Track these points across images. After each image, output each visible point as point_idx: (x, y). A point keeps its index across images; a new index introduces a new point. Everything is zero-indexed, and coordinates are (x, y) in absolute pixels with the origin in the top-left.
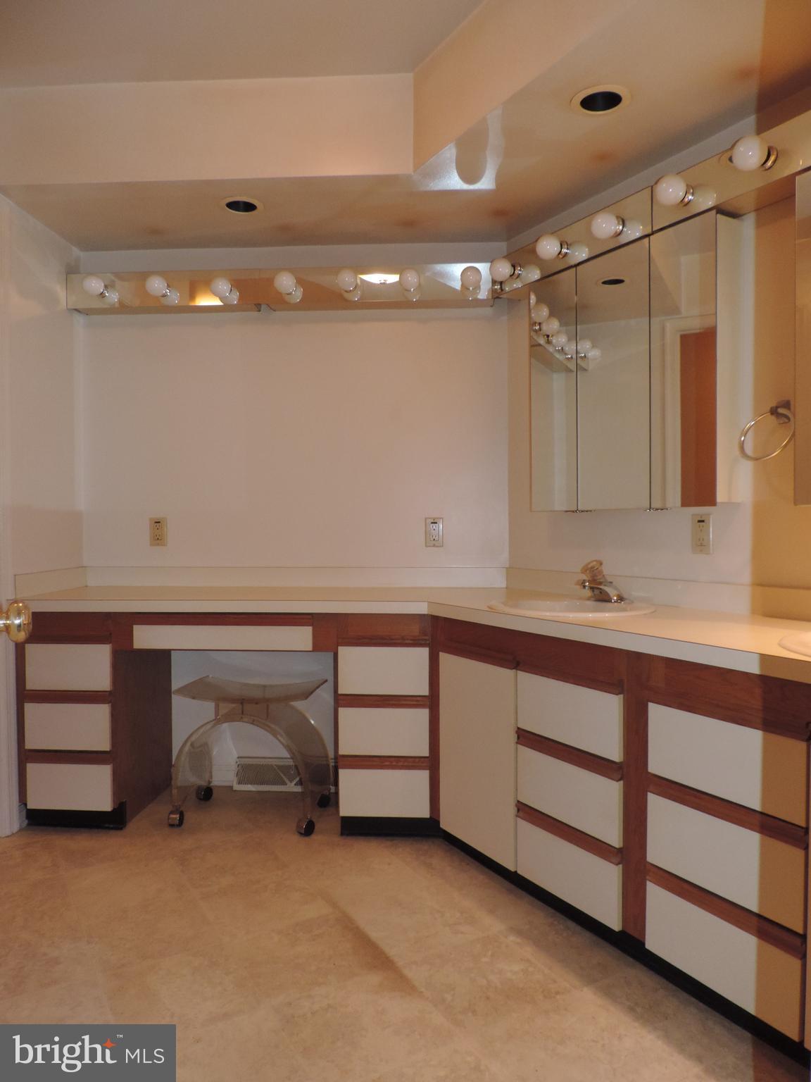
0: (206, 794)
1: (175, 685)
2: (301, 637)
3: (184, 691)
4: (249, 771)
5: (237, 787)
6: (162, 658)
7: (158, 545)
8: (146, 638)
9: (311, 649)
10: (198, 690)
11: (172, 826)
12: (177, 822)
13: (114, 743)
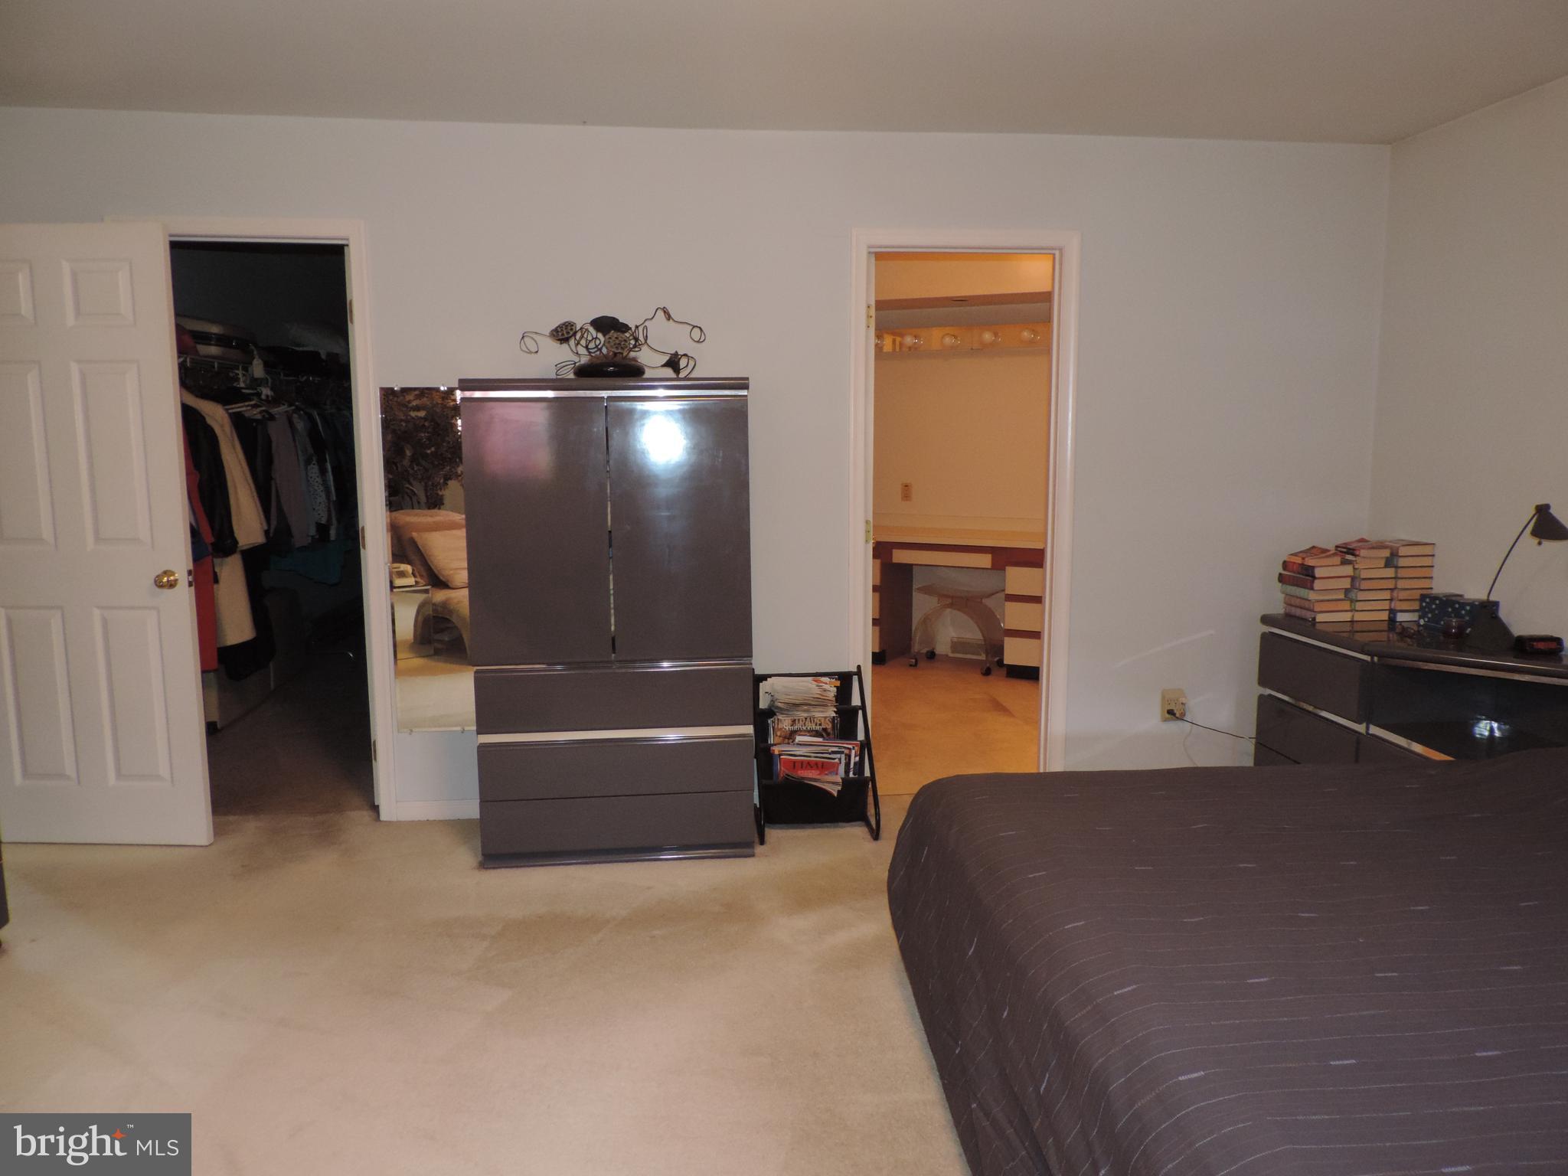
0: (931, 655)
1: (915, 587)
2: (985, 561)
3: (922, 590)
4: (957, 646)
5: (951, 655)
6: (907, 569)
7: (907, 500)
8: (900, 557)
9: (990, 567)
10: (927, 590)
11: (911, 665)
12: (914, 663)
13: (880, 616)
